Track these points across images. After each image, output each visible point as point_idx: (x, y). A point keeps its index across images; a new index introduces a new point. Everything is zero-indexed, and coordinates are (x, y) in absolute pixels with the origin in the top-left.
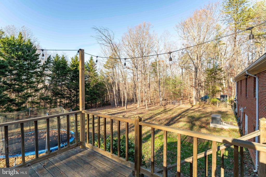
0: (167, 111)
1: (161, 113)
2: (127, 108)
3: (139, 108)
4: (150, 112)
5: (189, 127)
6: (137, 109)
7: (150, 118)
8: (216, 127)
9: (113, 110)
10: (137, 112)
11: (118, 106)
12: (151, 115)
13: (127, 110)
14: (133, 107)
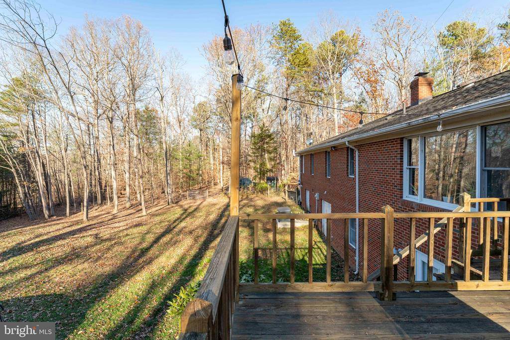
0: (191, 213)
1: (183, 217)
2: (89, 216)
3: (121, 214)
4: (158, 219)
5: (248, 234)
6: (114, 217)
7: (168, 231)
8: (286, 227)
9: (44, 227)
10: (125, 223)
11: (53, 216)
12: (163, 224)
13: (91, 223)
14: (97, 214)
